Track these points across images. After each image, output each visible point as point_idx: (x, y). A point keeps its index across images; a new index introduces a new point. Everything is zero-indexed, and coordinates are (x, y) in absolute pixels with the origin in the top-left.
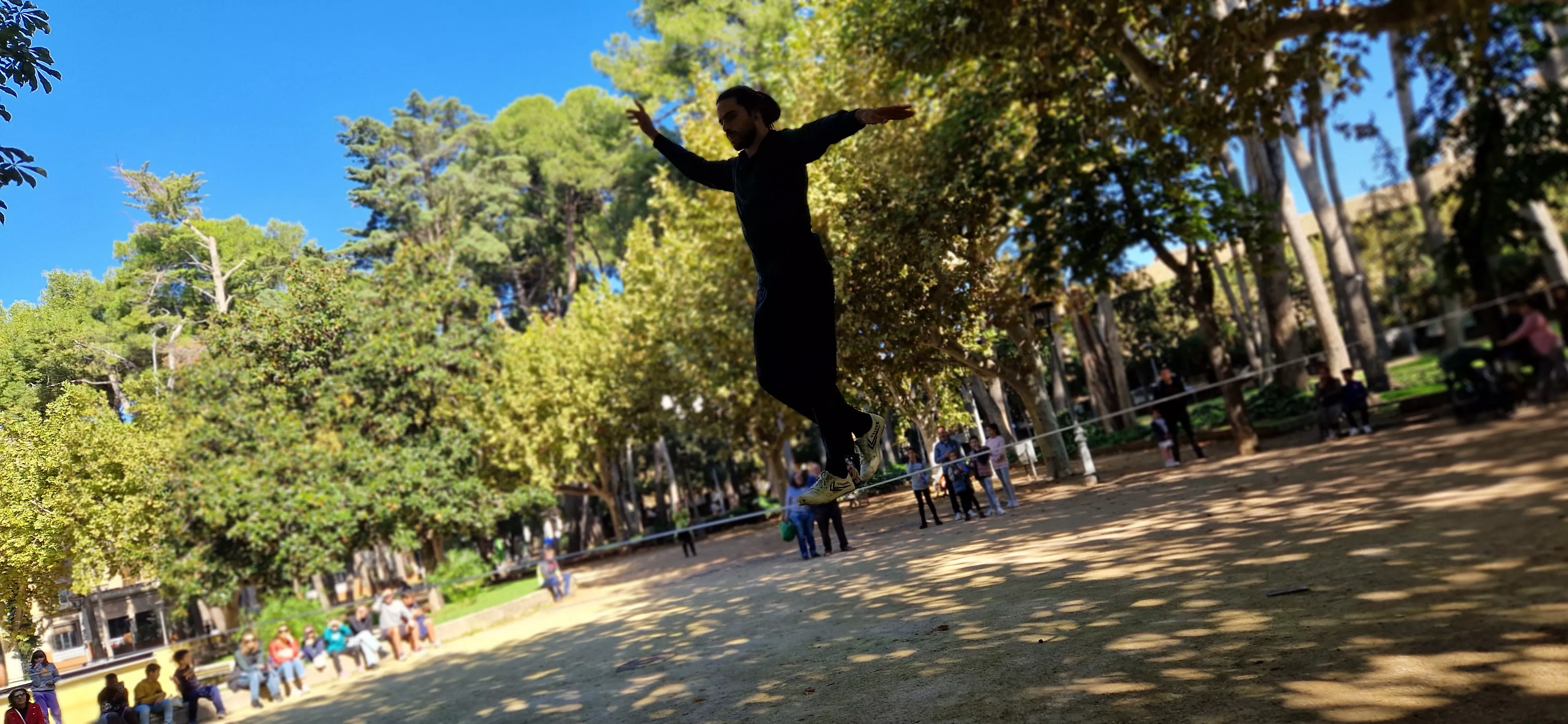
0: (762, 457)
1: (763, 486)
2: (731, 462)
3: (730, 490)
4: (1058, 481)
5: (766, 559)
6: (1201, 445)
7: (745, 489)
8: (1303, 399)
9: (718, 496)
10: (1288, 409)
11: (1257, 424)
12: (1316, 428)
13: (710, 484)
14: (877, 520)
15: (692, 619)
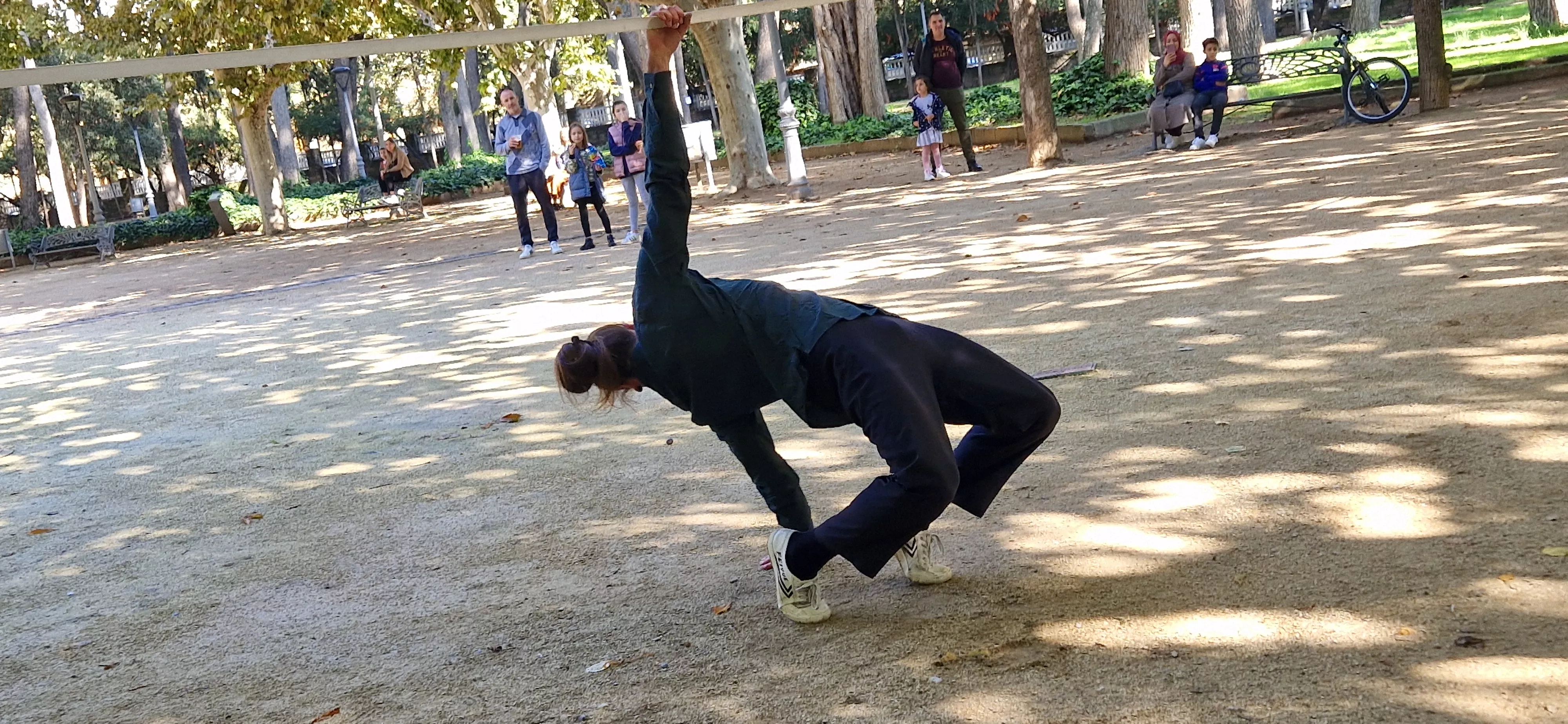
0: (234, 119)
1: (234, 174)
2: (173, 123)
3: (169, 175)
4: (744, 194)
5: (219, 298)
6: (976, 149)
7: (199, 177)
8: (1135, 87)
9: (144, 183)
10: (1113, 101)
11: (1062, 122)
12: (1150, 134)
13: (129, 160)
14: (431, 243)
15: (44, 396)
